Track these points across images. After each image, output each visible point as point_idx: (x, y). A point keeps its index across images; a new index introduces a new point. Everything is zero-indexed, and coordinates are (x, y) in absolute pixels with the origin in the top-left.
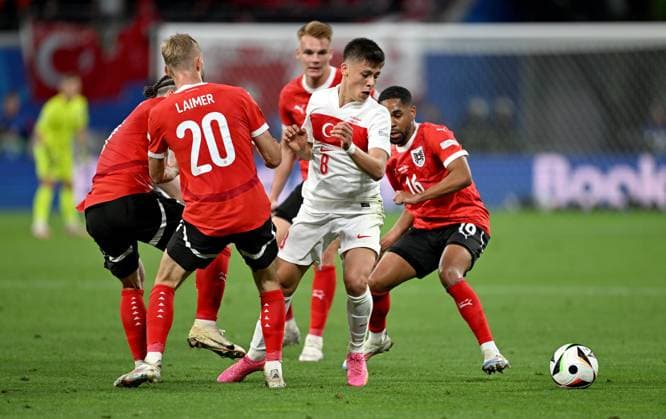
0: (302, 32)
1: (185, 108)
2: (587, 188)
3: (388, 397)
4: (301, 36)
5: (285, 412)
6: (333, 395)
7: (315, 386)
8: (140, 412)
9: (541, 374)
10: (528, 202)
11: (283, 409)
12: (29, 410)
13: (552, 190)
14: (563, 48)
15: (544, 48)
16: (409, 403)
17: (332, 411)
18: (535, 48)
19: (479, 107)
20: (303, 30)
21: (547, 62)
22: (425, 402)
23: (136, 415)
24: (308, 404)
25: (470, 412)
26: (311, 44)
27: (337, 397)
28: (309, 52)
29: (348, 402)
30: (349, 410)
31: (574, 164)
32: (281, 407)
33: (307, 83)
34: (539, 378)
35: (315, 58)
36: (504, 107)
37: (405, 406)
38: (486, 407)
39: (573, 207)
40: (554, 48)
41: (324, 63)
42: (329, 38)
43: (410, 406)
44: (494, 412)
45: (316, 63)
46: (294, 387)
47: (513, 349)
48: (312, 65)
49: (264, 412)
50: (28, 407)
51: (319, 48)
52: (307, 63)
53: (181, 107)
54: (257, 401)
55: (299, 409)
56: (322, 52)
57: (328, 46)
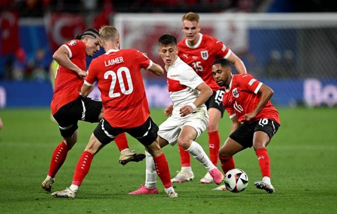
0: (184, 18)
1: (109, 64)
2: (331, 96)
3: (231, 201)
4: (183, 20)
5: (179, 209)
6: (203, 201)
7: (194, 197)
8: (106, 210)
9: (308, 190)
10: (301, 103)
11: (178, 208)
12: (50, 209)
13: (313, 97)
14: (318, 25)
15: (308, 25)
16: (242, 205)
17: (203, 209)
18: (304, 25)
19: (276, 55)
20: (184, 17)
21: (310, 32)
22: (249, 204)
23: (104, 211)
24: (191, 205)
25: (272, 209)
26: (188, 24)
27: (205, 202)
28: (187, 28)
29: (210, 204)
30: (211, 208)
31: (324, 84)
32: (177, 207)
33: (188, 43)
34: (307, 192)
35: (189, 31)
36: (289, 55)
37: (239, 207)
38: (280, 207)
39: (324, 105)
40: (313, 25)
41: (196, 33)
42: (197, 21)
43: (242, 206)
44: (284, 209)
45: (191, 34)
46: (184, 197)
47: (294, 178)
48: (189, 35)
49: (168, 209)
50: (49, 207)
51: (192, 26)
52: (186, 34)
53: (107, 64)
54: (165, 204)
55: (185, 208)
56: (193, 28)
57: (197, 25)
